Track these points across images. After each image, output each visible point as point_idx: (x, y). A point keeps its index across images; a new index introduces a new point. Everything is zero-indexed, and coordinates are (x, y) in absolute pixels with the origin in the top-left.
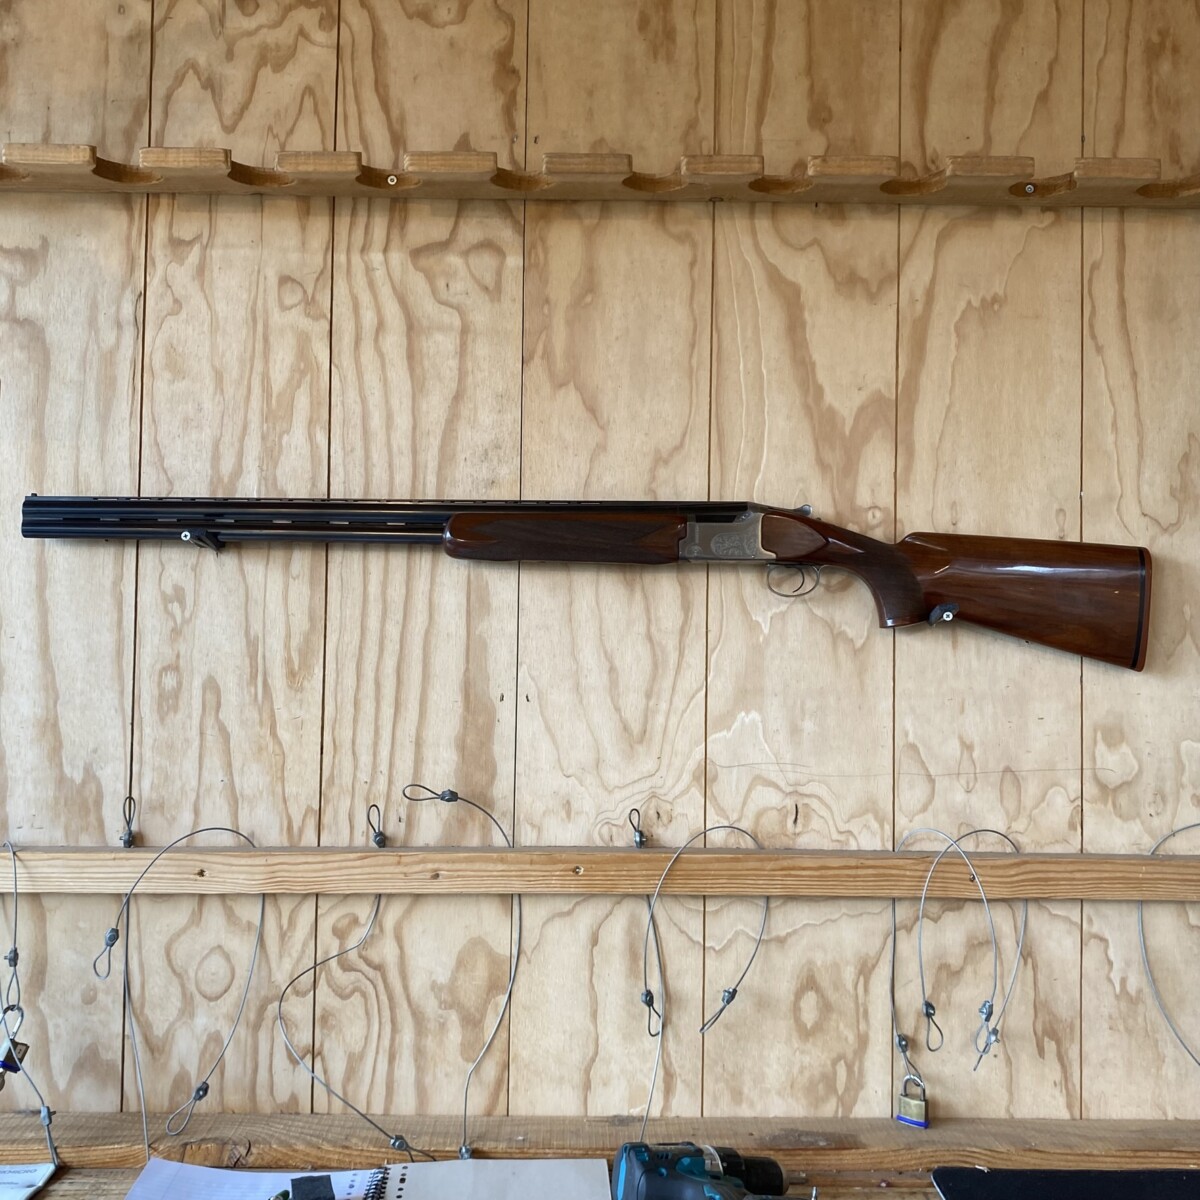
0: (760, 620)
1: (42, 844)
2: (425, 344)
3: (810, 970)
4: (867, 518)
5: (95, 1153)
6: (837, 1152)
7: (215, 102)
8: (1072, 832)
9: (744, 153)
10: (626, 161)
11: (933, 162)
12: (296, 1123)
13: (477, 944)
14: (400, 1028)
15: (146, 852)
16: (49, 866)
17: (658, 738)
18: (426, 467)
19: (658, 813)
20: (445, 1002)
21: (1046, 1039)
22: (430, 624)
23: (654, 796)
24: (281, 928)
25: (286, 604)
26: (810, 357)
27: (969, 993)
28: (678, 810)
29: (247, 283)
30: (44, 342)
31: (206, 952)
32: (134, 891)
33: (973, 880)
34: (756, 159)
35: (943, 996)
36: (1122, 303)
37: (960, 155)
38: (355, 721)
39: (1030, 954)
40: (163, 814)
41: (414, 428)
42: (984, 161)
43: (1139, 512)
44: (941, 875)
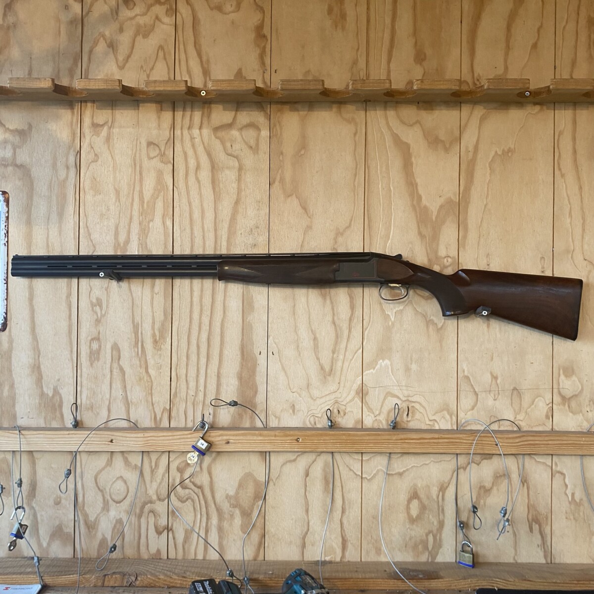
0: (390, 314)
1: (33, 426)
2: (220, 176)
3: (415, 489)
4: (444, 262)
5: (61, 579)
6: (428, 581)
7: (114, 54)
8: (548, 420)
9: (381, 78)
10: (321, 83)
11: (478, 80)
12: (160, 564)
13: (249, 476)
14: (211, 517)
15: (85, 430)
16: (37, 438)
17: (338, 373)
18: (221, 238)
19: (339, 411)
20: (233, 505)
21: (534, 523)
22: (224, 316)
23: (336, 402)
24: (151, 467)
25: (152, 307)
26: (415, 181)
27: (496, 500)
28: (348, 409)
29: (131, 146)
30: (30, 176)
31: (115, 479)
32: (79, 450)
33: (497, 445)
34: (388, 81)
35: (482, 502)
36: (575, 152)
37: (491, 77)
38: (187, 365)
39: (526, 481)
40: (92, 410)
41: (215, 218)
42: (504, 80)
43: (582, 258)
44: (481, 442)
